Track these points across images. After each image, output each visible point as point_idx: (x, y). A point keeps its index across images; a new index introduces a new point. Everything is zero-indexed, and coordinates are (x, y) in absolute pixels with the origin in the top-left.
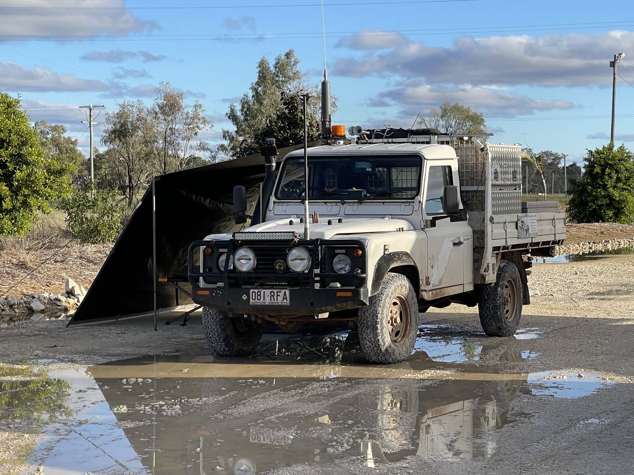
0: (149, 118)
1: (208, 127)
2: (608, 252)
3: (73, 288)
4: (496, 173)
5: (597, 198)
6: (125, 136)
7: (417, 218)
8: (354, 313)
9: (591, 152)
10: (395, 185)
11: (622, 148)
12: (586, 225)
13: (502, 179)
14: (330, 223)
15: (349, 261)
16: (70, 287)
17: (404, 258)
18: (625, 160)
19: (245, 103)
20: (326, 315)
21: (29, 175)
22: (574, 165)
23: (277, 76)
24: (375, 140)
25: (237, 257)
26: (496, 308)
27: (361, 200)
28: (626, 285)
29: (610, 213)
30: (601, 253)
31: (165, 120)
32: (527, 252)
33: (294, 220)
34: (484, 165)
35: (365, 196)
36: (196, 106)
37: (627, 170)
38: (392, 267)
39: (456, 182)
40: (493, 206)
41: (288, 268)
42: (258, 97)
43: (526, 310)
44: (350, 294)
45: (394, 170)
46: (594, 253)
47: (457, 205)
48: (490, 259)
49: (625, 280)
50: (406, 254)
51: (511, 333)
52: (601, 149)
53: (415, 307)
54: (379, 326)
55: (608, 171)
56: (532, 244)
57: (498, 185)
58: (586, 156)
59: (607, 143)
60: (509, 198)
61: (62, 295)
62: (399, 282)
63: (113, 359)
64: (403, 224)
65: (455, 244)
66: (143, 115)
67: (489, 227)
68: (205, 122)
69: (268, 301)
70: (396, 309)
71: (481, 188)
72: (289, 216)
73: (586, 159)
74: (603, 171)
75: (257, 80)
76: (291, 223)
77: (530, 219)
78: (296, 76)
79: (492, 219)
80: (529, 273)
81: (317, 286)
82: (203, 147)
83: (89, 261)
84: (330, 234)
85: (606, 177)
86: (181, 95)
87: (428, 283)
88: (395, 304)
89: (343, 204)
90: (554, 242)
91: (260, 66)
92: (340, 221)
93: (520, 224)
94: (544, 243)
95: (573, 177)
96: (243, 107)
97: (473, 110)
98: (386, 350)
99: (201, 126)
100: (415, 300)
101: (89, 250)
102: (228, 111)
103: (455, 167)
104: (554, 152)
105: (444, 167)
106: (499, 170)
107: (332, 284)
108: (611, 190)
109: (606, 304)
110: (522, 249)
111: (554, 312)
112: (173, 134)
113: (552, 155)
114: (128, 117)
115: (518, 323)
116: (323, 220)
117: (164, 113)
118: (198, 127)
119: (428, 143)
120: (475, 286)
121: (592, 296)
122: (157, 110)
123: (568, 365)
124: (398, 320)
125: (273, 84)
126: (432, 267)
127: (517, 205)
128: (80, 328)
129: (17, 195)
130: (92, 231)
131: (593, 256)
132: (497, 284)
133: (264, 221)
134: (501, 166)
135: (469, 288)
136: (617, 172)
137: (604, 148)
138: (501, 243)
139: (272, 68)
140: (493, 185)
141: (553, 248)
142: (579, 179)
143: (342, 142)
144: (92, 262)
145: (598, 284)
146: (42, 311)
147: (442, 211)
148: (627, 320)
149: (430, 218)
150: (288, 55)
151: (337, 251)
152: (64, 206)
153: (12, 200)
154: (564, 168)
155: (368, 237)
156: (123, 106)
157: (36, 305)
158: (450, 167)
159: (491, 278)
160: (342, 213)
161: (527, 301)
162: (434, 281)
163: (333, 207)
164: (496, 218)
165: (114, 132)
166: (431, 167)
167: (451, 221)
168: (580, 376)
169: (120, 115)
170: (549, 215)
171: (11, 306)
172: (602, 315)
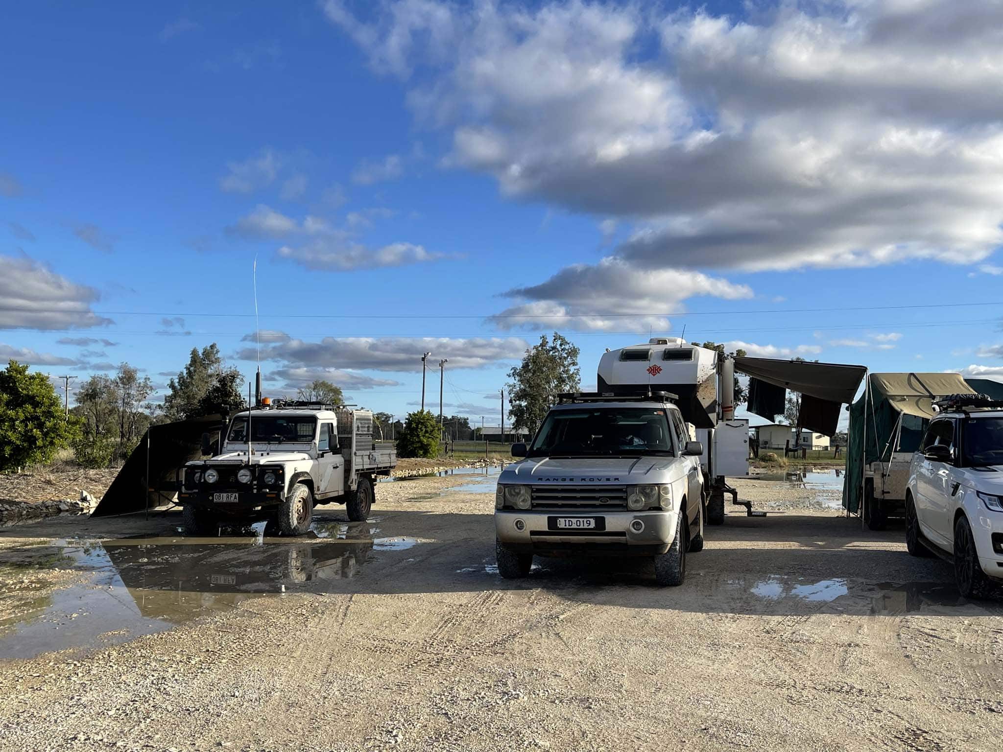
0: (112, 386)
1: (154, 393)
2: (419, 475)
3: (86, 496)
4: (358, 427)
5: (413, 443)
6: (94, 398)
7: (313, 452)
8: (276, 506)
9: (410, 414)
10: (299, 434)
11: (429, 413)
12: (407, 459)
13: (362, 431)
14: (262, 455)
15: (274, 477)
16: (84, 496)
17: (306, 475)
18: (430, 420)
19: (181, 378)
20: (259, 508)
21: (55, 425)
22: (398, 422)
23: (204, 360)
24: (287, 407)
25: (206, 475)
26: (357, 505)
27: (280, 442)
28: (429, 494)
29: (421, 452)
30: (415, 476)
31: (123, 387)
32: (374, 473)
33: (241, 453)
34: (351, 423)
35: (283, 439)
36: (146, 379)
37: (431, 426)
38: (299, 480)
39: (335, 432)
40: (356, 446)
41: (237, 481)
42: (190, 374)
43: (373, 507)
44: (274, 496)
45: (299, 425)
46: (411, 476)
47: (337, 446)
48: (354, 476)
49: (429, 491)
50: (307, 473)
51: (364, 520)
52: (416, 412)
53: (311, 503)
54: (290, 514)
55: (420, 426)
56: (378, 468)
57: (360, 434)
58: (407, 417)
59: (420, 409)
60: (365, 442)
61: (79, 500)
62: (303, 489)
63: (127, 536)
64: (306, 456)
65: (334, 468)
66: (108, 384)
67: (354, 457)
68: (151, 389)
69: (225, 500)
70: (300, 504)
71: (349, 436)
72: (236, 451)
73: (407, 419)
74: (417, 426)
75: (189, 363)
76: (239, 455)
77: (377, 454)
78: (217, 360)
79: (355, 453)
80: (376, 485)
81: (255, 491)
82: (148, 407)
83: (91, 480)
84: (263, 461)
85: (419, 430)
86: (135, 371)
87: (318, 490)
88: (300, 501)
89: (269, 444)
90: (391, 467)
91: (192, 354)
92: (268, 454)
93: (371, 457)
94: (384, 468)
95: (398, 429)
96: (180, 381)
97: (335, 385)
98: (294, 528)
99: (149, 392)
100: (311, 499)
101: (91, 473)
102: (169, 382)
103: (335, 424)
104: (386, 413)
105: (329, 424)
106: (360, 425)
107: (264, 490)
108: (422, 438)
109: (418, 504)
110: (371, 471)
111: (388, 508)
112: (129, 397)
113: (385, 415)
114: (97, 385)
115: (368, 514)
116: (258, 454)
117: (123, 383)
118: (146, 393)
119: (320, 409)
120: (345, 492)
121: (410, 500)
122: (118, 381)
123: (397, 535)
124: (302, 511)
125: (201, 365)
126: (321, 481)
127: (369, 445)
128: (98, 520)
129: (46, 437)
130: (92, 461)
131: (411, 478)
132: (357, 491)
133: (220, 454)
134: (361, 423)
135: (342, 493)
136: (426, 427)
137: (418, 412)
138: (360, 467)
139: (201, 355)
140: (356, 434)
141: (389, 471)
142: (403, 431)
143: (268, 408)
144: (93, 480)
145: (413, 493)
146: (67, 511)
147: (328, 449)
148: (430, 512)
149: (321, 452)
150: (212, 347)
151: (267, 471)
152: (74, 444)
153: (43, 441)
154: (392, 423)
155: (286, 463)
156: (94, 378)
157: (63, 507)
158: (332, 424)
159: (354, 487)
160: (268, 449)
161: (374, 501)
162: (322, 488)
163: (263, 446)
164: (358, 453)
165: (87, 395)
166: (322, 424)
167: (333, 454)
168: (404, 540)
169: (91, 384)
170: (388, 452)
171: (47, 507)
172: (416, 510)
